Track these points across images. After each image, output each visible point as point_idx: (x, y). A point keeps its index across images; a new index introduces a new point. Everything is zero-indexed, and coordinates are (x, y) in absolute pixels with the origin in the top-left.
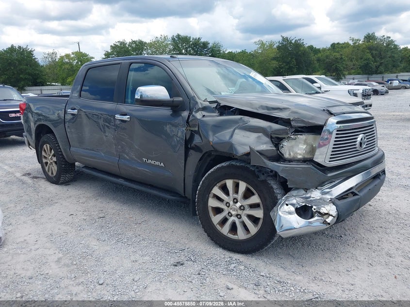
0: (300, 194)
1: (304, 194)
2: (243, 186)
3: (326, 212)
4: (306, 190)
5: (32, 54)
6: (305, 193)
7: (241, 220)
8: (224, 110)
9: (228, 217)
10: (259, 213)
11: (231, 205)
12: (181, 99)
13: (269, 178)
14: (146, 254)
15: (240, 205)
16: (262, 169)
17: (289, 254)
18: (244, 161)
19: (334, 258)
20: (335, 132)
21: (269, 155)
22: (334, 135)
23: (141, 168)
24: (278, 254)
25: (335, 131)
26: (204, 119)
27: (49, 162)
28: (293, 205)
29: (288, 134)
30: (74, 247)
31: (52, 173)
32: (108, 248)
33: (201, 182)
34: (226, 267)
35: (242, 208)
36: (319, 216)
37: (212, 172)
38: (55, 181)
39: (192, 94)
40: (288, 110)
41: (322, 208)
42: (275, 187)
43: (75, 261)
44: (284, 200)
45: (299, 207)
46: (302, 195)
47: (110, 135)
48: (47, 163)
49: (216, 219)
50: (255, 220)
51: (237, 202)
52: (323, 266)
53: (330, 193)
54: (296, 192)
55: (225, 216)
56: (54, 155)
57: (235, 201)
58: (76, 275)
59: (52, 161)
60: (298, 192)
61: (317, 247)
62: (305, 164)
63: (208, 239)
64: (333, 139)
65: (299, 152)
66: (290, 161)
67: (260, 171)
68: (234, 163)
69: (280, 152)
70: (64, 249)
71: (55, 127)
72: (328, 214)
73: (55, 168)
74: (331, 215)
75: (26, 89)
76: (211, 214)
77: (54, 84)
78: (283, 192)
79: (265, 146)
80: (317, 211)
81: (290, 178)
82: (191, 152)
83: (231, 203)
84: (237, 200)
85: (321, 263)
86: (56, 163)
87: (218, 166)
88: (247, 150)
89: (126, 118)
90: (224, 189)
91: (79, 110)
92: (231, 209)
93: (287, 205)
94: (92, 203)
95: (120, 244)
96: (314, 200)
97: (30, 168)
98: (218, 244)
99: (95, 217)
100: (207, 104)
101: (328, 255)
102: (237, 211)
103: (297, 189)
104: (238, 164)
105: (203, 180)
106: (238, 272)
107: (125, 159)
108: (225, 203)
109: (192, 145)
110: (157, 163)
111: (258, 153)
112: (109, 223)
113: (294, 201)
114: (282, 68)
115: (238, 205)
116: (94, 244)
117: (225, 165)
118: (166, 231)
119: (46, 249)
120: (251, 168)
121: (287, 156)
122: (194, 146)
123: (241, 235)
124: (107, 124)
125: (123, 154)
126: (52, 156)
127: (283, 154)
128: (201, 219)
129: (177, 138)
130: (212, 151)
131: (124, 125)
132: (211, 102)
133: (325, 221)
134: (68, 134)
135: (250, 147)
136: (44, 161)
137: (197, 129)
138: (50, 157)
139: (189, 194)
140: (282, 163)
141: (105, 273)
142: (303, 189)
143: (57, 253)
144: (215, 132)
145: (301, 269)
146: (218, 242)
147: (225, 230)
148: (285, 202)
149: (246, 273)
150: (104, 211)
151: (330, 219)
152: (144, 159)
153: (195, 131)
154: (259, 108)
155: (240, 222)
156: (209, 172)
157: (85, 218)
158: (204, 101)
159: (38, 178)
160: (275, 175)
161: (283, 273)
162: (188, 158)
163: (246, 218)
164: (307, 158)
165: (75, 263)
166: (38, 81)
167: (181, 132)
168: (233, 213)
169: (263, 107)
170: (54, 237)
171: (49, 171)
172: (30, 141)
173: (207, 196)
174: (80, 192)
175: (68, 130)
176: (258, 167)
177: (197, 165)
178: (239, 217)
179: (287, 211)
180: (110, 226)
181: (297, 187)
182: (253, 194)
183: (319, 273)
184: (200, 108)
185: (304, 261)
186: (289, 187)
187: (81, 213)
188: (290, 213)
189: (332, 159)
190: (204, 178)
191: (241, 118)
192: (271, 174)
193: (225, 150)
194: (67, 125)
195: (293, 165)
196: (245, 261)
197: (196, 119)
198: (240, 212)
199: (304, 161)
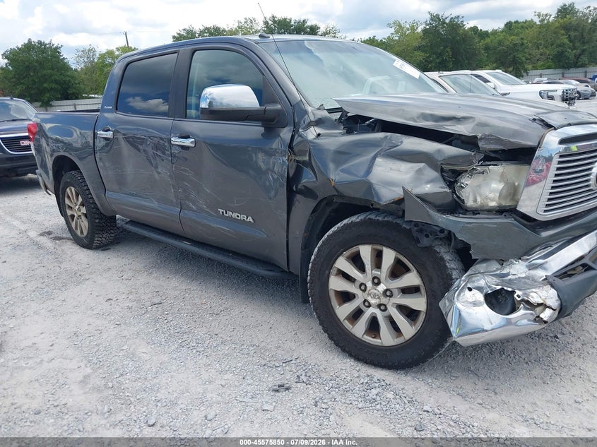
0: (492, 270)
1: (497, 270)
2: (389, 256)
3: (541, 301)
4: (502, 262)
5: (59, 53)
6: (499, 266)
7: (386, 313)
8: (354, 122)
9: (363, 308)
10: (418, 303)
11: (368, 289)
12: (279, 107)
13: (437, 242)
14: (227, 369)
15: (385, 288)
16: (424, 228)
17: (469, 369)
18: (391, 214)
19: (549, 378)
20: (556, 159)
21: (439, 202)
22: (554, 165)
23: (215, 225)
24: (450, 369)
25: (558, 156)
26: (320, 141)
27: (75, 214)
28: (479, 289)
29: (472, 163)
30: (111, 356)
31: (82, 232)
32: (165, 358)
33: (316, 250)
34: (362, 394)
35: (388, 293)
36: (528, 309)
37: (335, 233)
38: (87, 243)
39: (298, 97)
40: (471, 120)
41: (531, 294)
42: (447, 257)
43: (112, 382)
44: (464, 281)
45: (490, 292)
46: (495, 271)
47: (164, 171)
48: (73, 216)
49: (343, 311)
50: (411, 314)
51: (378, 284)
52: (532, 392)
53: (544, 266)
54: (484, 265)
55: (358, 307)
56: (82, 204)
57: (376, 281)
58: (111, 407)
59: (80, 214)
60: (487, 266)
61: (517, 357)
62: (503, 216)
63: (329, 342)
64: (553, 171)
65: (491, 195)
66: (475, 212)
67: (421, 231)
68: (372, 217)
69: (458, 197)
70: (95, 360)
71: (81, 159)
72: (543, 306)
73: (85, 224)
74: (550, 307)
75: (53, 104)
76: (334, 302)
77: (93, 96)
78: (460, 266)
79: (431, 186)
80: (523, 300)
81: (475, 242)
82: (298, 197)
83: (369, 285)
84: (379, 280)
85: (527, 387)
86: (85, 215)
87: (345, 221)
88: (398, 193)
89: (188, 142)
90: (357, 261)
91: (115, 132)
92: (369, 294)
93: (470, 289)
94: (143, 279)
95: (185, 350)
96: (516, 279)
97: (51, 223)
98: (348, 352)
99: (146, 304)
100: (325, 113)
101: (537, 371)
102: (379, 298)
103: (484, 260)
104: (380, 219)
105: (319, 245)
106: (383, 403)
107: (190, 209)
108: (357, 284)
109: (300, 186)
110: (242, 217)
111: (419, 200)
112: (168, 314)
113: (482, 283)
114: (431, 62)
115: (382, 287)
116: (143, 349)
117: (358, 220)
118: (260, 328)
119: (66, 359)
120: (404, 226)
121: (470, 203)
122: (303, 188)
123: (386, 338)
124: (159, 153)
125: (187, 202)
126: (80, 205)
127: (463, 201)
128: (318, 311)
129: (273, 174)
130: (333, 195)
131: (185, 154)
132: (331, 111)
133: (538, 317)
134: (101, 170)
135: (404, 189)
136: (69, 213)
137: (307, 158)
138: (77, 207)
139: (296, 268)
140: (461, 215)
141: (159, 404)
142: (497, 260)
143: (83, 366)
144: (338, 163)
145: (493, 398)
146: (347, 349)
147: (359, 329)
148: (466, 284)
149: (398, 406)
150: (161, 293)
151: (546, 314)
152: (221, 211)
153: (304, 163)
154: (418, 118)
155: (385, 317)
156: (330, 232)
157: (130, 305)
158: (319, 109)
159: (63, 238)
160: (448, 237)
161: (462, 406)
162: (293, 208)
163: (395, 310)
164: (505, 206)
165: (110, 385)
166: (70, 92)
167: (280, 165)
168: (373, 301)
169: (425, 117)
170: (80, 338)
171: (76, 228)
172: (46, 183)
173: (327, 272)
174: (125, 261)
175: (100, 164)
176: (416, 224)
177: (309, 220)
178: (382, 308)
179: (470, 300)
180: (170, 318)
181: (487, 257)
182: (408, 270)
183: (526, 406)
184: (311, 122)
185: (497, 383)
186: (474, 257)
187: (124, 296)
188: (475, 304)
189: (549, 206)
190: (321, 242)
191: (386, 137)
192: (442, 235)
193: (358, 194)
194: (97, 155)
195: (482, 220)
196: (395, 383)
197: (305, 141)
198: (384, 300)
199: (501, 211)
